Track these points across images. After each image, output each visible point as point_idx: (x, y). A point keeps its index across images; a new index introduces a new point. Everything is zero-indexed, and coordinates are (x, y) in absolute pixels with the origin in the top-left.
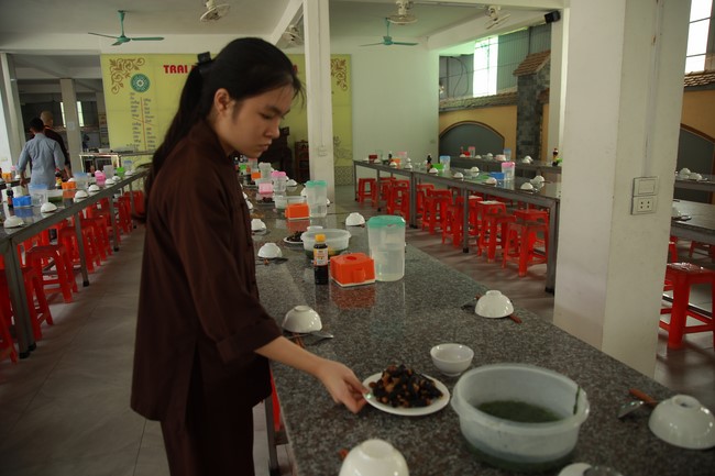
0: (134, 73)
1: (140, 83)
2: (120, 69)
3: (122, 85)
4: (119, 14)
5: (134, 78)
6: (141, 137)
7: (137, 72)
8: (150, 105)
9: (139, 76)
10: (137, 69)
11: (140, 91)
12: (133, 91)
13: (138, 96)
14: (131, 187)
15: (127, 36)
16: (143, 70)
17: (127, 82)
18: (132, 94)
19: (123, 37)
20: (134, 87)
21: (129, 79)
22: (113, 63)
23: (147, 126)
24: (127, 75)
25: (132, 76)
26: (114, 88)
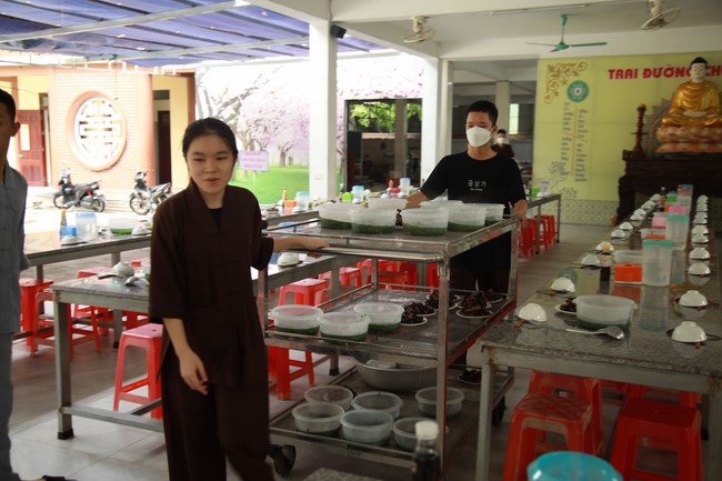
0: (572, 79)
1: (579, 92)
2: (557, 76)
3: (556, 94)
4: (561, 20)
5: (571, 87)
6: (569, 154)
7: (577, 79)
8: (586, 117)
9: (577, 83)
10: (576, 74)
11: (576, 100)
12: (568, 100)
13: (574, 107)
14: (539, 210)
15: (566, 43)
16: (583, 77)
17: (563, 90)
18: (567, 104)
19: (562, 43)
20: (570, 96)
21: (566, 87)
22: (551, 69)
23: (578, 141)
24: (565, 83)
25: (569, 83)
26: (548, 97)
